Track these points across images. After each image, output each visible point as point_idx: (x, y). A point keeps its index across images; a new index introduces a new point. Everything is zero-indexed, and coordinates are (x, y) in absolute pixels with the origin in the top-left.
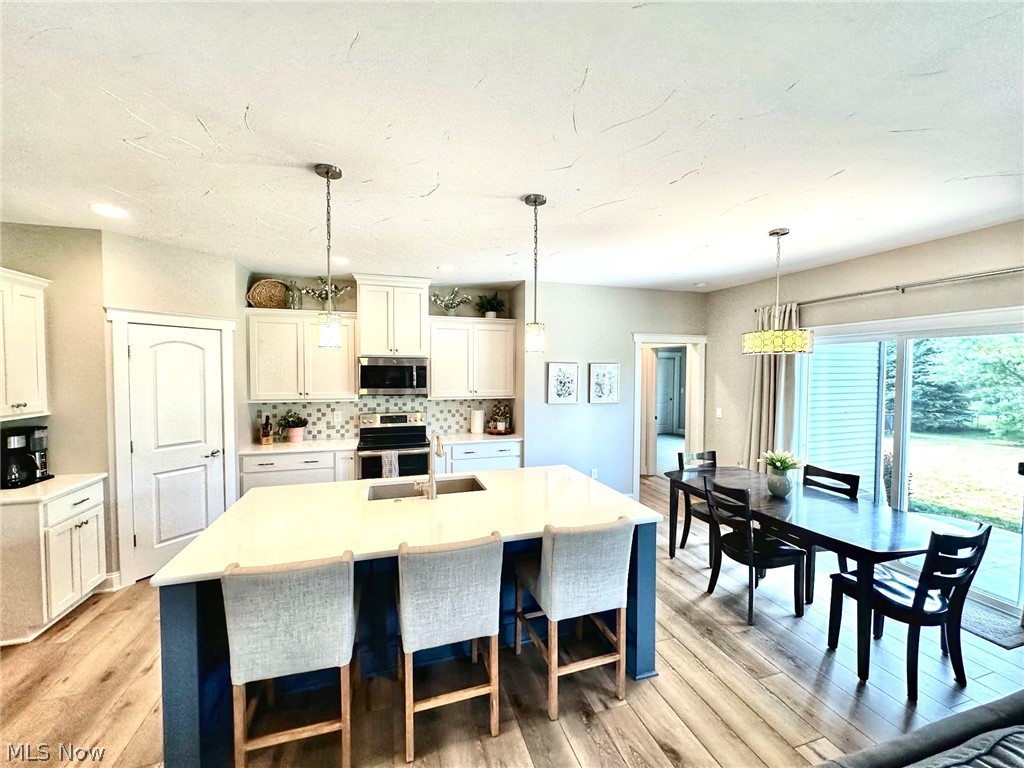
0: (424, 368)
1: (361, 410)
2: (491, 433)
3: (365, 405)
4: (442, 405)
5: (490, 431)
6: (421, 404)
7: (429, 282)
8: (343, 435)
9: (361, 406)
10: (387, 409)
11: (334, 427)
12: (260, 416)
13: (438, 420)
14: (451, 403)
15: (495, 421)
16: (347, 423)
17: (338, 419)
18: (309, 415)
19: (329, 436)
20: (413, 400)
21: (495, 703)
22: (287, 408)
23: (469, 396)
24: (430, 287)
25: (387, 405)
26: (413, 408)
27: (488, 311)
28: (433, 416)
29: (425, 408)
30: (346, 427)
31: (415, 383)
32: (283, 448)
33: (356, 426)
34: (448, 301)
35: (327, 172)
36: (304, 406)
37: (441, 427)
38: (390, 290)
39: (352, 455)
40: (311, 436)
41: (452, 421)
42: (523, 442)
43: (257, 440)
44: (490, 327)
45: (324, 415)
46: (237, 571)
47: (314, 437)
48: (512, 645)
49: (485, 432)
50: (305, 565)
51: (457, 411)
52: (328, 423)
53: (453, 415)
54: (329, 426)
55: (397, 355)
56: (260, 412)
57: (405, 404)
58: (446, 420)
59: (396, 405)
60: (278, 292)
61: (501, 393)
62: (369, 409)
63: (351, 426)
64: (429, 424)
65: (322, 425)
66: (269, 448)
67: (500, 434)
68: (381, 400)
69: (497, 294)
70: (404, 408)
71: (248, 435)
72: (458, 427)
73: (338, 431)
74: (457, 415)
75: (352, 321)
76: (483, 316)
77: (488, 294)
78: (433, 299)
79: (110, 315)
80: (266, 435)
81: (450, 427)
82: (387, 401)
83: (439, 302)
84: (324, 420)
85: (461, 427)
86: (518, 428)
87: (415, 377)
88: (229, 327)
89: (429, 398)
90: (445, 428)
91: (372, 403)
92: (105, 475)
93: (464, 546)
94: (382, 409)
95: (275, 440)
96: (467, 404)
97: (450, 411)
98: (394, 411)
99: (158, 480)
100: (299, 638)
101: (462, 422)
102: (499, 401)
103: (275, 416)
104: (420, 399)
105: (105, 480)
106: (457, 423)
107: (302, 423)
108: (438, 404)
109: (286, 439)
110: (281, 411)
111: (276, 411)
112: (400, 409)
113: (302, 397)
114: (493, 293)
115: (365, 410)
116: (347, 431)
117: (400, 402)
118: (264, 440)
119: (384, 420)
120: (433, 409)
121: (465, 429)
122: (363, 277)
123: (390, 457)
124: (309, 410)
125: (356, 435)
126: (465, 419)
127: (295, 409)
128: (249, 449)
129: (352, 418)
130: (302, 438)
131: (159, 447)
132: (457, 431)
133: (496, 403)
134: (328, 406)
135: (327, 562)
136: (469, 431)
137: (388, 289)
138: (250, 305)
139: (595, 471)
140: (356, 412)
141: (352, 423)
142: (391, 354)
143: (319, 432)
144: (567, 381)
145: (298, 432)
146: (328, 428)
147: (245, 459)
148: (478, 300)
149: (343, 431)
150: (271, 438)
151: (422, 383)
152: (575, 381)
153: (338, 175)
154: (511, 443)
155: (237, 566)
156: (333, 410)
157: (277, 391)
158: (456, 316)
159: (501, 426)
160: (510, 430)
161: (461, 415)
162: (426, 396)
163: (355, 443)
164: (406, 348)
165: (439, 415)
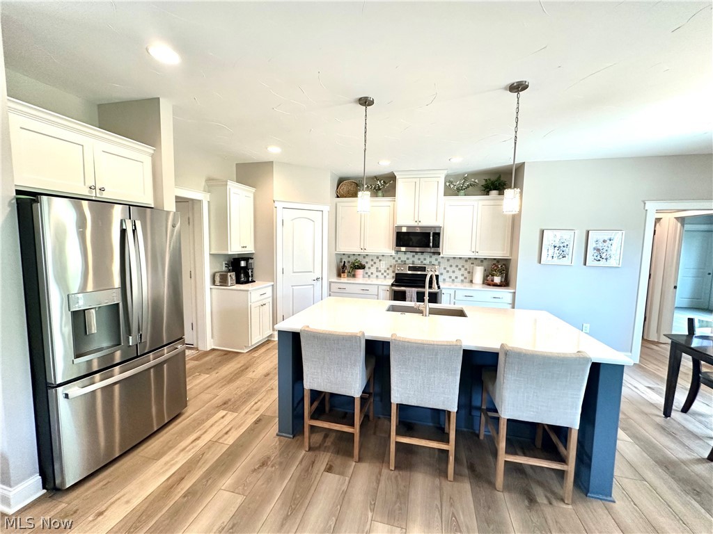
0: (438, 234)
1: (397, 261)
2: (489, 285)
3: (399, 258)
4: (451, 261)
5: (488, 282)
6: (436, 260)
7: (445, 172)
8: (385, 277)
9: (397, 259)
10: (413, 262)
11: (380, 271)
12: (341, 262)
13: (448, 272)
14: (459, 260)
15: (493, 275)
16: (388, 269)
17: (383, 265)
18: (367, 263)
19: (377, 276)
20: (431, 257)
21: (452, 458)
22: (355, 258)
23: (473, 255)
24: (447, 176)
25: (413, 259)
26: (430, 262)
27: (491, 190)
28: (445, 269)
29: (439, 263)
30: (387, 271)
31: (431, 244)
32: (352, 280)
33: (393, 272)
34: (460, 185)
35: (365, 102)
36: (364, 257)
37: (450, 277)
38: (417, 180)
39: (388, 288)
40: (367, 276)
41: (458, 273)
42: (515, 293)
43: (339, 275)
44: (492, 203)
45: (375, 263)
46: (307, 329)
47: (369, 276)
48: (477, 432)
49: (483, 283)
50: (337, 333)
51: (463, 266)
52: (377, 268)
53: (460, 269)
54: (378, 270)
55: (420, 224)
56: (341, 259)
57: (425, 259)
58: (454, 272)
59: (419, 259)
60: (352, 188)
61: (499, 253)
62: (402, 261)
63: (390, 271)
64: (442, 274)
65: (373, 270)
66: (344, 279)
67: (496, 285)
68: (410, 255)
69: (500, 177)
70: (425, 262)
71: (335, 272)
72: (463, 278)
73: (382, 274)
74: (463, 269)
75: (393, 203)
76: (488, 194)
77: (493, 178)
78: (448, 184)
79: (276, 204)
80: (344, 272)
81: (456, 278)
82: (413, 256)
83: (452, 186)
84: (375, 266)
85: (465, 278)
86: (512, 283)
87: (431, 241)
88: (326, 209)
89: (441, 255)
90: (453, 278)
91: (404, 257)
92: (272, 283)
93: (432, 343)
94: (410, 261)
95: (348, 276)
96: (470, 262)
97: (457, 266)
98: (418, 263)
99: (293, 289)
100: (334, 373)
101: (466, 274)
102: (498, 261)
103: (349, 262)
104: (436, 256)
105: (273, 285)
106: (463, 275)
107: (363, 267)
108: (448, 260)
109: (354, 276)
110: (352, 259)
111: (350, 259)
112: (422, 262)
113: (362, 251)
114: (497, 176)
115: (399, 261)
116: (388, 274)
117: (422, 257)
118: (342, 275)
119: (410, 268)
120: (444, 264)
121: (468, 280)
122: (400, 173)
123: (412, 292)
124: (367, 260)
125: (393, 277)
126: (469, 272)
127: (360, 259)
128: (335, 279)
129: (391, 266)
130: (362, 276)
131: (294, 272)
132: (462, 281)
133: (495, 262)
134: (378, 258)
135: (349, 334)
136: (471, 281)
137: (415, 180)
138: (338, 197)
139: (587, 326)
140: (393, 262)
141: (391, 269)
142: (416, 224)
143: (372, 273)
144: (562, 245)
145: (360, 272)
146: (377, 271)
147: (332, 284)
148: (484, 183)
149: (385, 274)
150: (346, 274)
151: (437, 244)
152: (571, 246)
153: (371, 103)
154: (505, 293)
155: (308, 327)
156: (380, 260)
157: (350, 247)
158: (465, 195)
159: (497, 280)
160: (505, 283)
161: (466, 269)
162: (439, 254)
163: (391, 281)
164: (427, 220)
165: (448, 269)
